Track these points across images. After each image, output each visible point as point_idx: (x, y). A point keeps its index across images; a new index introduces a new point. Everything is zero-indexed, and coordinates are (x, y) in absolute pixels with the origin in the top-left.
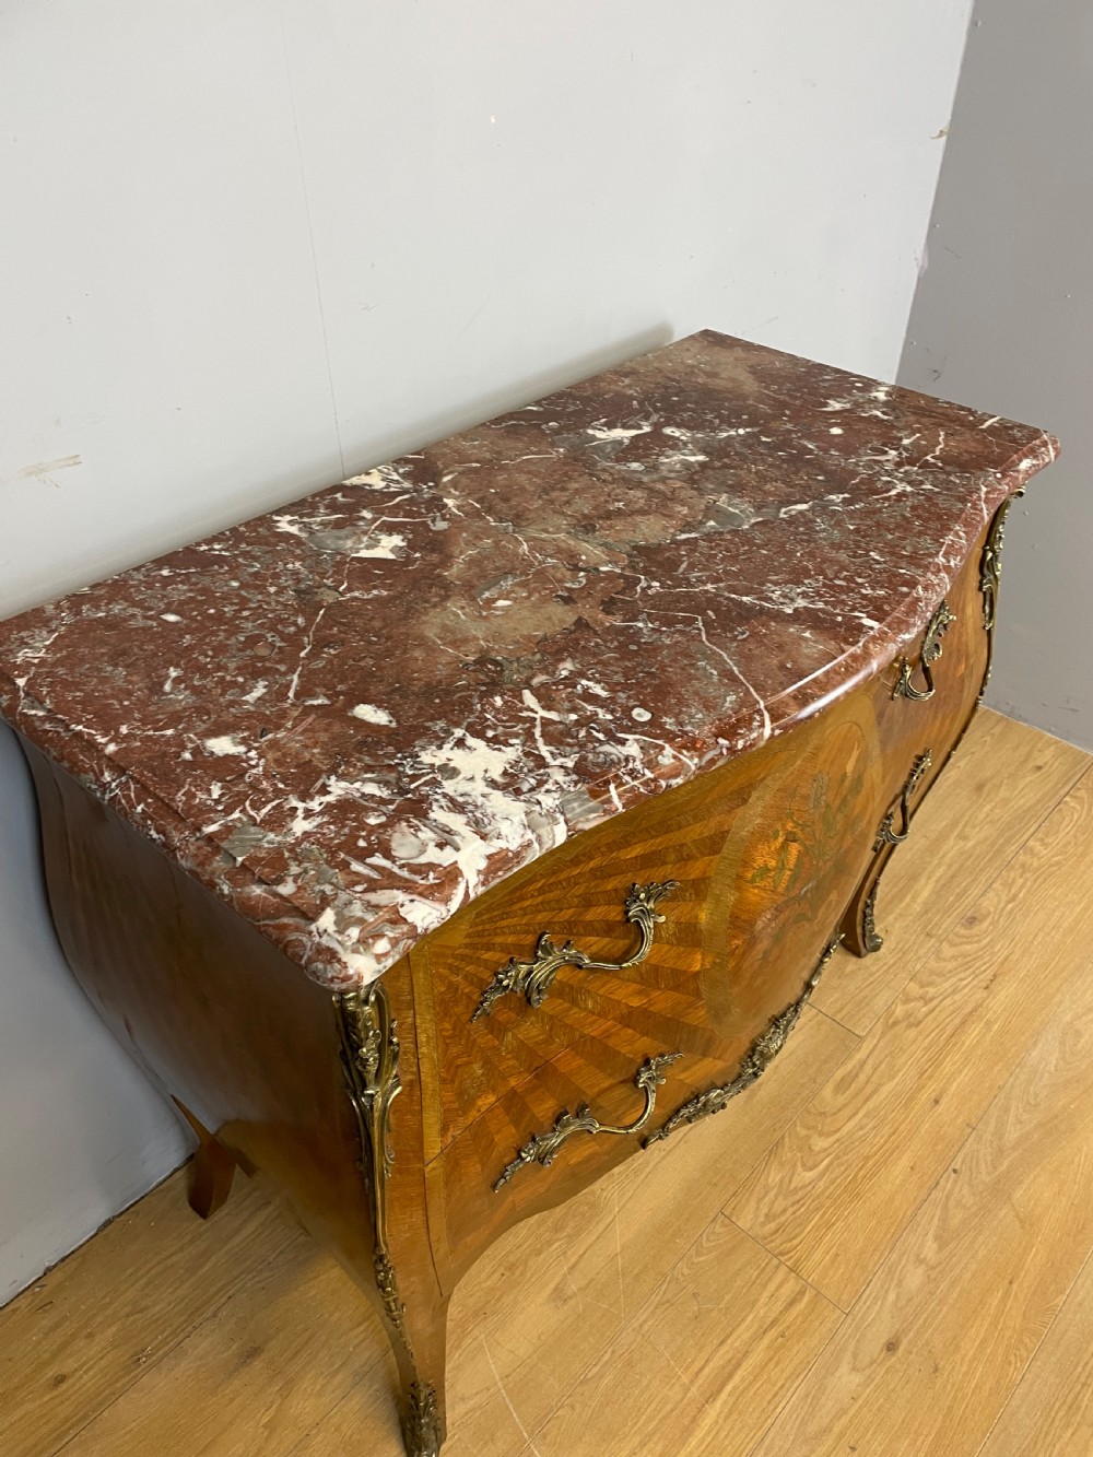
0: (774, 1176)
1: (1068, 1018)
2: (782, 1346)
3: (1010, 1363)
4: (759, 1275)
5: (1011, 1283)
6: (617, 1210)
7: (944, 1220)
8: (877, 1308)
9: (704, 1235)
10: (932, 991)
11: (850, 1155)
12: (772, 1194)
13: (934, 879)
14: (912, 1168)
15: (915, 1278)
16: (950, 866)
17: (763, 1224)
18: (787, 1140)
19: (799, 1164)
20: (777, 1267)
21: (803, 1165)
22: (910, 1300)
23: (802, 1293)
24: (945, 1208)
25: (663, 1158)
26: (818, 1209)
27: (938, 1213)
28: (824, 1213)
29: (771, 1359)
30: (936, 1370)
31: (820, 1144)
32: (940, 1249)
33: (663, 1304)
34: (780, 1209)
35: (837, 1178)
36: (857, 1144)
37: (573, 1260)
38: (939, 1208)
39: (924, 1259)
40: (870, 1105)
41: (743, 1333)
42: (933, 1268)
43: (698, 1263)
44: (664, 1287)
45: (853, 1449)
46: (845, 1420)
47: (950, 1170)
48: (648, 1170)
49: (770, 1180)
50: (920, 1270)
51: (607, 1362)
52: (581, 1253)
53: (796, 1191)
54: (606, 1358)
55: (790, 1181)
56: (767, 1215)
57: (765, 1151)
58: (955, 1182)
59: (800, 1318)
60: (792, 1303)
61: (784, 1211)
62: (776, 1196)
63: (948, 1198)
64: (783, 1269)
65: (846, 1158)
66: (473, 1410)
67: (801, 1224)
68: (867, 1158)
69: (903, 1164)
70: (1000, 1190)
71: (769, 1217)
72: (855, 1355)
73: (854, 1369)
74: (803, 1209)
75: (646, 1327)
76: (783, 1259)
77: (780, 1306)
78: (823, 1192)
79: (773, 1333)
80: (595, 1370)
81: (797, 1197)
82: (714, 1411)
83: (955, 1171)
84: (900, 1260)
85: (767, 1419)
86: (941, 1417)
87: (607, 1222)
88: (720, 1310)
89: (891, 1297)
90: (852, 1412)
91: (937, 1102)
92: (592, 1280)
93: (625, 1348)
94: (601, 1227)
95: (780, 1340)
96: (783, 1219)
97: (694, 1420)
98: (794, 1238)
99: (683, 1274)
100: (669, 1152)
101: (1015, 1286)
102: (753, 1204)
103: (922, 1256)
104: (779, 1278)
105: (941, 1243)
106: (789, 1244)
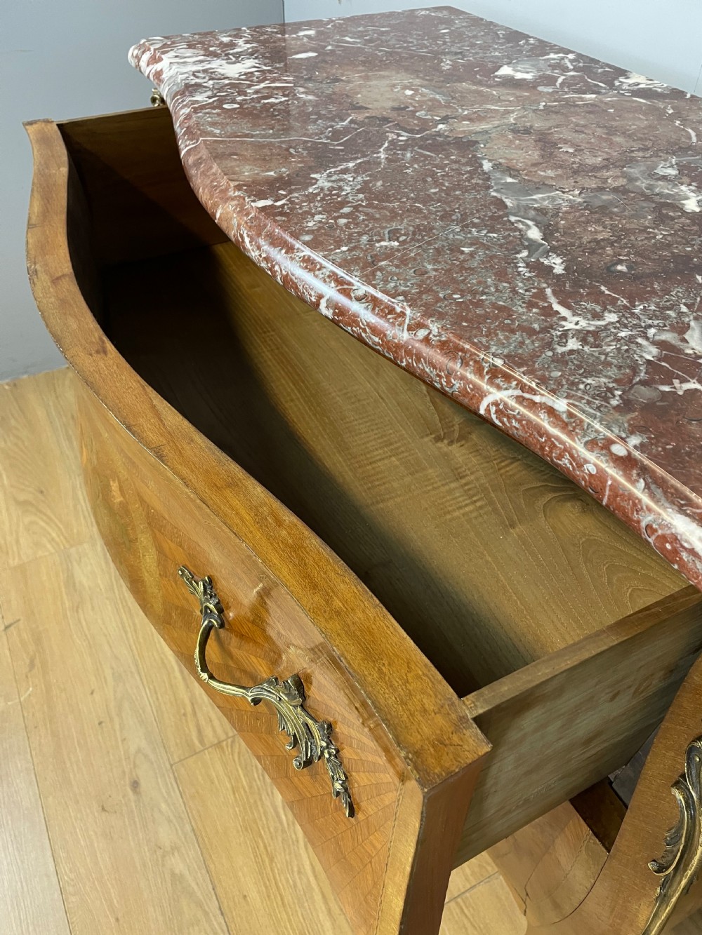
2: (178, 711)
3: (71, 871)
5: (117, 920)
8: (164, 791)
11: (281, 845)
14: (245, 897)
20: (227, 734)
22: (154, 820)
23: (202, 742)
24: (199, 905)
26: (251, 787)
27: (199, 894)
28: (245, 792)
29: (176, 700)
30: (103, 809)
32: (173, 874)
35: (267, 820)
36: (287, 857)
38: (201, 898)
39: (173, 854)
42: (164, 856)
45: (100, 723)
46: (117, 727)
50: (167, 845)
59: (187, 732)
60: (199, 731)
63: (206, 914)
64: (223, 737)
65: (280, 839)
67: (246, 768)
68: (271, 860)
69: (253, 895)
72: (146, 756)
73: (139, 751)
74: (256, 775)
76: (230, 741)
77: (202, 722)
78: (261, 799)
79: (189, 709)
84: (183, 832)
85: (147, 683)
89: (163, 806)
90: (118, 733)
95: (183, 711)
98: (239, 758)
101: (112, 920)
103: (176, 854)
104: (219, 731)
105: (176, 878)
106: (237, 750)
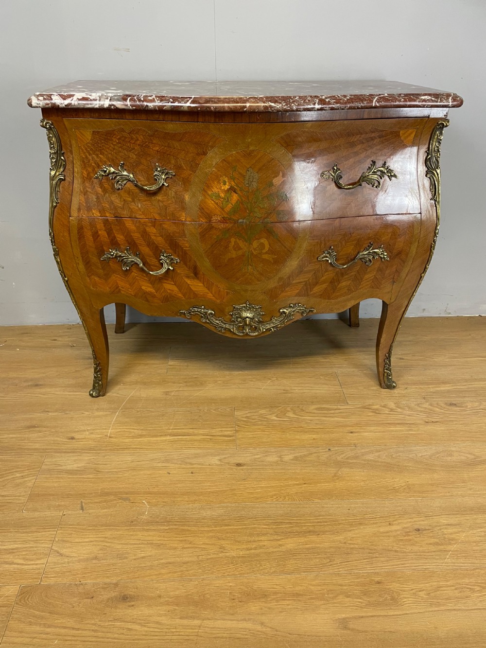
0: (263, 412)
1: (454, 449)
2: (208, 441)
3: (272, 497)
4: (224, 425)
5: (305, 484)
6: (206, 389)
7: (305, 456)
8: (248, 455)
9: (222, 408)
10: (399, 410)
11: (297, 423)
12: (257, 414)
13: (454, 387)
14: (314, 439)
15: (273, 458)
16: (468, 388)
17: (243, 417)
18: (280, 407)
19: (276, 414)
20: (232, 427)
22: (262, 461)
23: (230, 436)
24: (311, 454)
26: (265, 426)
27: (306, 453)
28: (266, 428)
29: (200, 441)
30: (245, 479)
31: (291, 415)
32: (292, 460)
33: (189, 412)
34: (253, 418)
35: (284, 424)
36: (304, 423)
37: (180, 390)
38: (308, 452)
40: (324, 418)
41: (201, 431)
42: (282, 461)
43: (212, 411)
44: (195, 409)
45: (192, 473)
46: (200, 466)
47: (329, 448)
48: (229, 387)
49: (260, 411)
50: (277, 459)
51: (158, 411)
52: (184, 390)
53: (265, 418)
55: (266, 415)
56: (247, 417)
57: (269, 405)
58: (326, 452)
59: (222, 440)
60: (224, 436)
63: (316, 453)
64: (233, 429)
65: (294, 423)
66: (117, 397)
67: (255, 425)
68: (303, 427)
69: (314, 436)
70: (339, 464)
72: (225, 458)
73: (220, 460)
74: (261, 423)
75: (177, 412)
76: (236, 427)
77: (220, 434)
78: (273, 424)
79: (209, 437)
80: (153, 410)
81: (263, 419)
82: (168, 438)
83: (329, 450)
84: (274, 452)
85: (180, 450)
86: (228, 489)
87: (200, 389)
88: (202, 423)
89: (257, 457)
90: (204, 467)
91: (351, 433)
92: (179, 396)
93: (167, 412)
96: (251, 420)
97: (161, 436)
98: (248, 426)
99: (204, 410)
100: (240, 388)
101: (305, 485)
102: (247, 412)
103: (283, 457)
104: (229, 429)
105: (296, 458)
106: (244, 426)
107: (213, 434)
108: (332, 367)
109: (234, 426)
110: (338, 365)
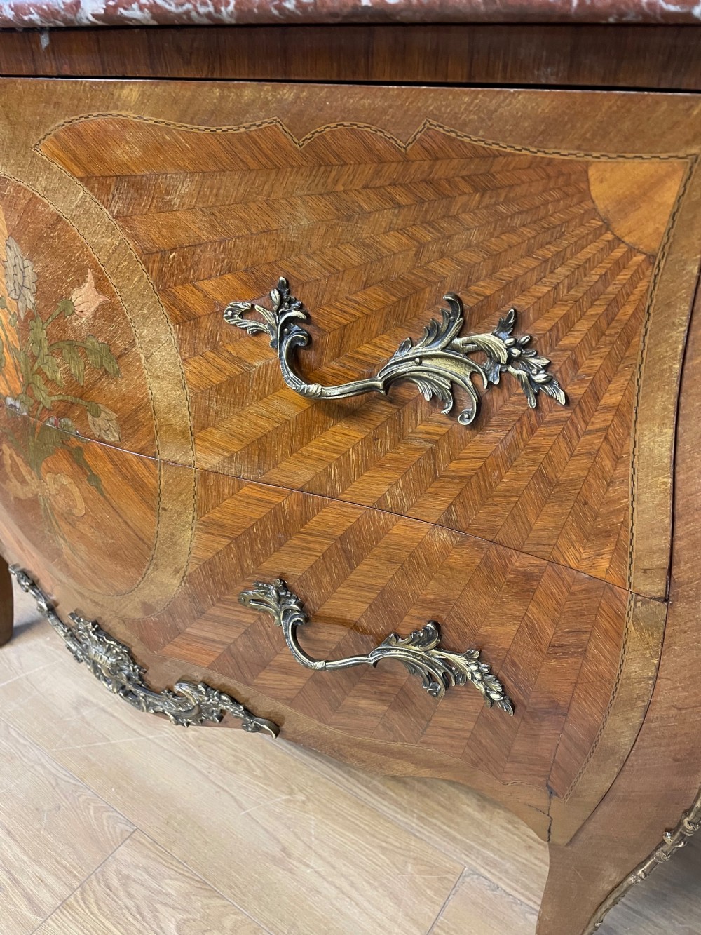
0: (172, 886)
4: (64, 867)
6: (150, 737)
9: (115, 814)
12: (153, 884)
17: (118, 873)
18: (218, 902)
19: (186, 916)
20: (70, 887)
21: (185, 921)
23: (38, 912)
25: (200, 772)
33: (56, 780)
34: (133, 892)
37: (109, 710)
41: (13, 853)
43: (88, 809)
44: (72, 781)
48: (190, 760)
49: (168, 881)
51: (18, 742)
52: (116, 715)
53: (154, 911)
54: (21, 741)
55: (166, 904)
56: (128, 877)
57: (204, 875)
59: (13, 909)
60: (30, 900)
61: (130, 896)
62: (147, 888)
64: (65, 892)
67: (113, 915)
71: (125, 880)
74: (130, 918)
75: (38, 768)
76: (78, 893)
77: (30, 887)
80: (14, 734)
81: (145, 912)
87: (140, 730)
88: (38, 830)
92: (89, 724)
93: (26, 754)
94: (135, 726)
96: (122, 894)
98: (99, 908)
99: (79, 796)
100: (207, 777)
102: (144, 862)
104: (58, 888)
106: (93, 901)
107: (19, 878)
108: (469, 850)
109: (76, 884)
110: (493, 850)
